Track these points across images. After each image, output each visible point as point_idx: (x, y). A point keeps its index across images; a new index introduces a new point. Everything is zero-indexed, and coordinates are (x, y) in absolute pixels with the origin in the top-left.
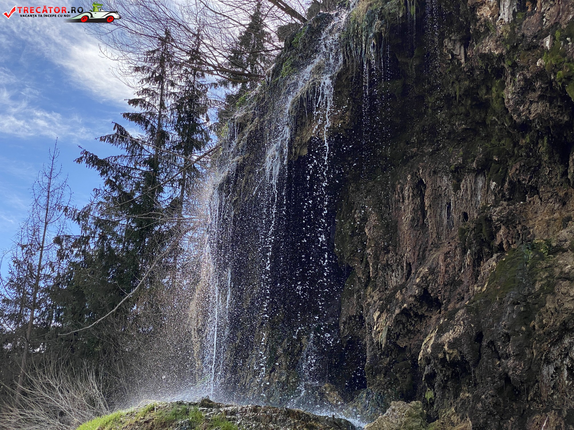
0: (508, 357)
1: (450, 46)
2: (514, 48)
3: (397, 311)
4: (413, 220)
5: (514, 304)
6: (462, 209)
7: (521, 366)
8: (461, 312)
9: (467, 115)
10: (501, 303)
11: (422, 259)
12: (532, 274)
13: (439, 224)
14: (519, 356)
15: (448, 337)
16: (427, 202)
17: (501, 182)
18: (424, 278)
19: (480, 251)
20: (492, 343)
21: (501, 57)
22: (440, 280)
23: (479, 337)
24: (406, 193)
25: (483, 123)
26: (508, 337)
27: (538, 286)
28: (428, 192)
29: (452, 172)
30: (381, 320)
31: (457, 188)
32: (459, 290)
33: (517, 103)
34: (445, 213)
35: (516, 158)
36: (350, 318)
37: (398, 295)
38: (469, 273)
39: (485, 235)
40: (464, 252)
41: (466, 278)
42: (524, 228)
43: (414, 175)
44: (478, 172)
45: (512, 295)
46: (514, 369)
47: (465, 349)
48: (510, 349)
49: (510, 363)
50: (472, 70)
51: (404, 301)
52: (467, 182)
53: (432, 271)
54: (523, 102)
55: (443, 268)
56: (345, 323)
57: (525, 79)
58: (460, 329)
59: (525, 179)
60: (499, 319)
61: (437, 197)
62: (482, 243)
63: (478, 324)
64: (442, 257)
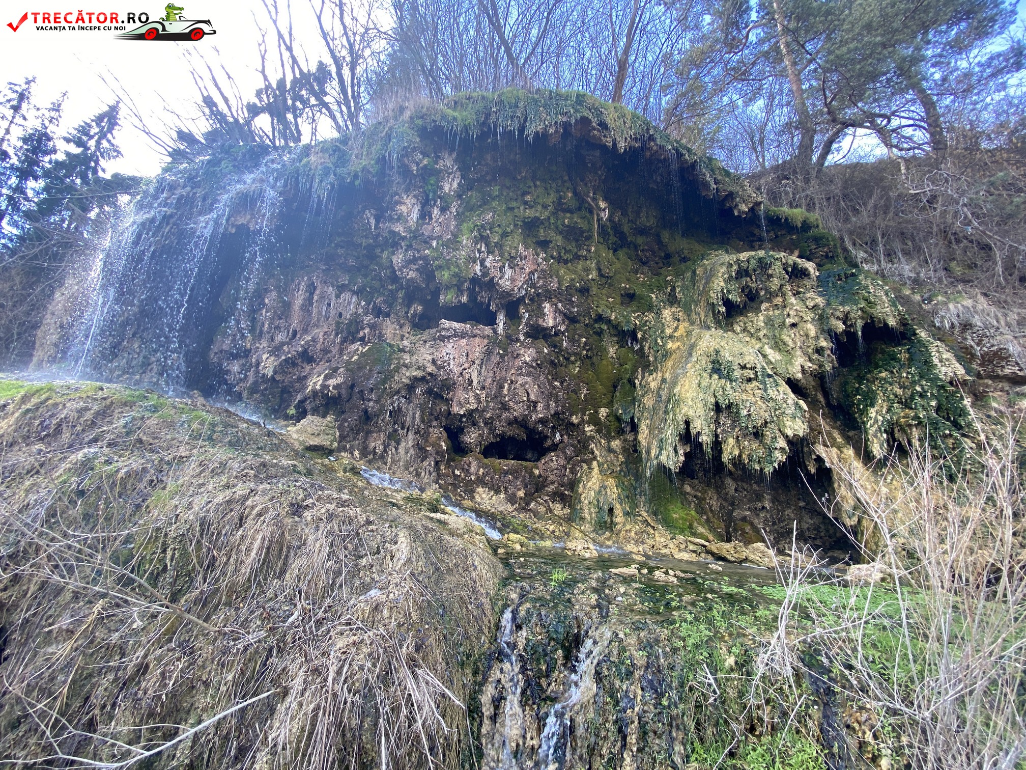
0: (369, 400)
1: (369, 215)
2: (415, 237)
3: (283, 358)
4: (303, 305)
5: (379, 373)
6: (340, 310)
7: (377, 407)
8: (342, 370)
9: (358, 258)
10: (370, 370)
11: (305, 331)
12: (390, 360)
13: (320, 313)
14: (377, 401)
15: (332, 382)
16: (315, 298)
17: (368, 304)
18: (307, 343)
19: (347, 337)
20: (362, 391)
21: (404, 238)
22: (318, 347)
23: (352, 387)
24: (301, 287)
25: (367, 267)
26: (372, 390)
27: (392, 367)
28: (317, 292)
29: (338, 287)
30: (269, 360)
31: (338, 296)
32: (329, 355)
33: (403, 266)
34: (325, 308)
35: (382, 294)
36: (221, 351)
37: (285, 348)
38: (337, 348)
39: (353, 329)
40: (337, 335)
41: (335, 350)
42: (380, 333)
43: (309, 279)
44: (355, 293)
45: (378, 368)
46: (373, 408)
47: (343, 392)
48: (373, 396)
49: (371, 404)
50: (378, 235)
51: (289, 352)
52: (346, 296)
53: (313, 340)
54: (406, 268)
55: (322, 340)
56: (216, 353)
57: (414, 256)
58: (340, 380)
59: (384, 308)
60: (368, 379)
61: (322, 297)
62: (349, 333)
63: (353, 379)
64: (322, 334)
